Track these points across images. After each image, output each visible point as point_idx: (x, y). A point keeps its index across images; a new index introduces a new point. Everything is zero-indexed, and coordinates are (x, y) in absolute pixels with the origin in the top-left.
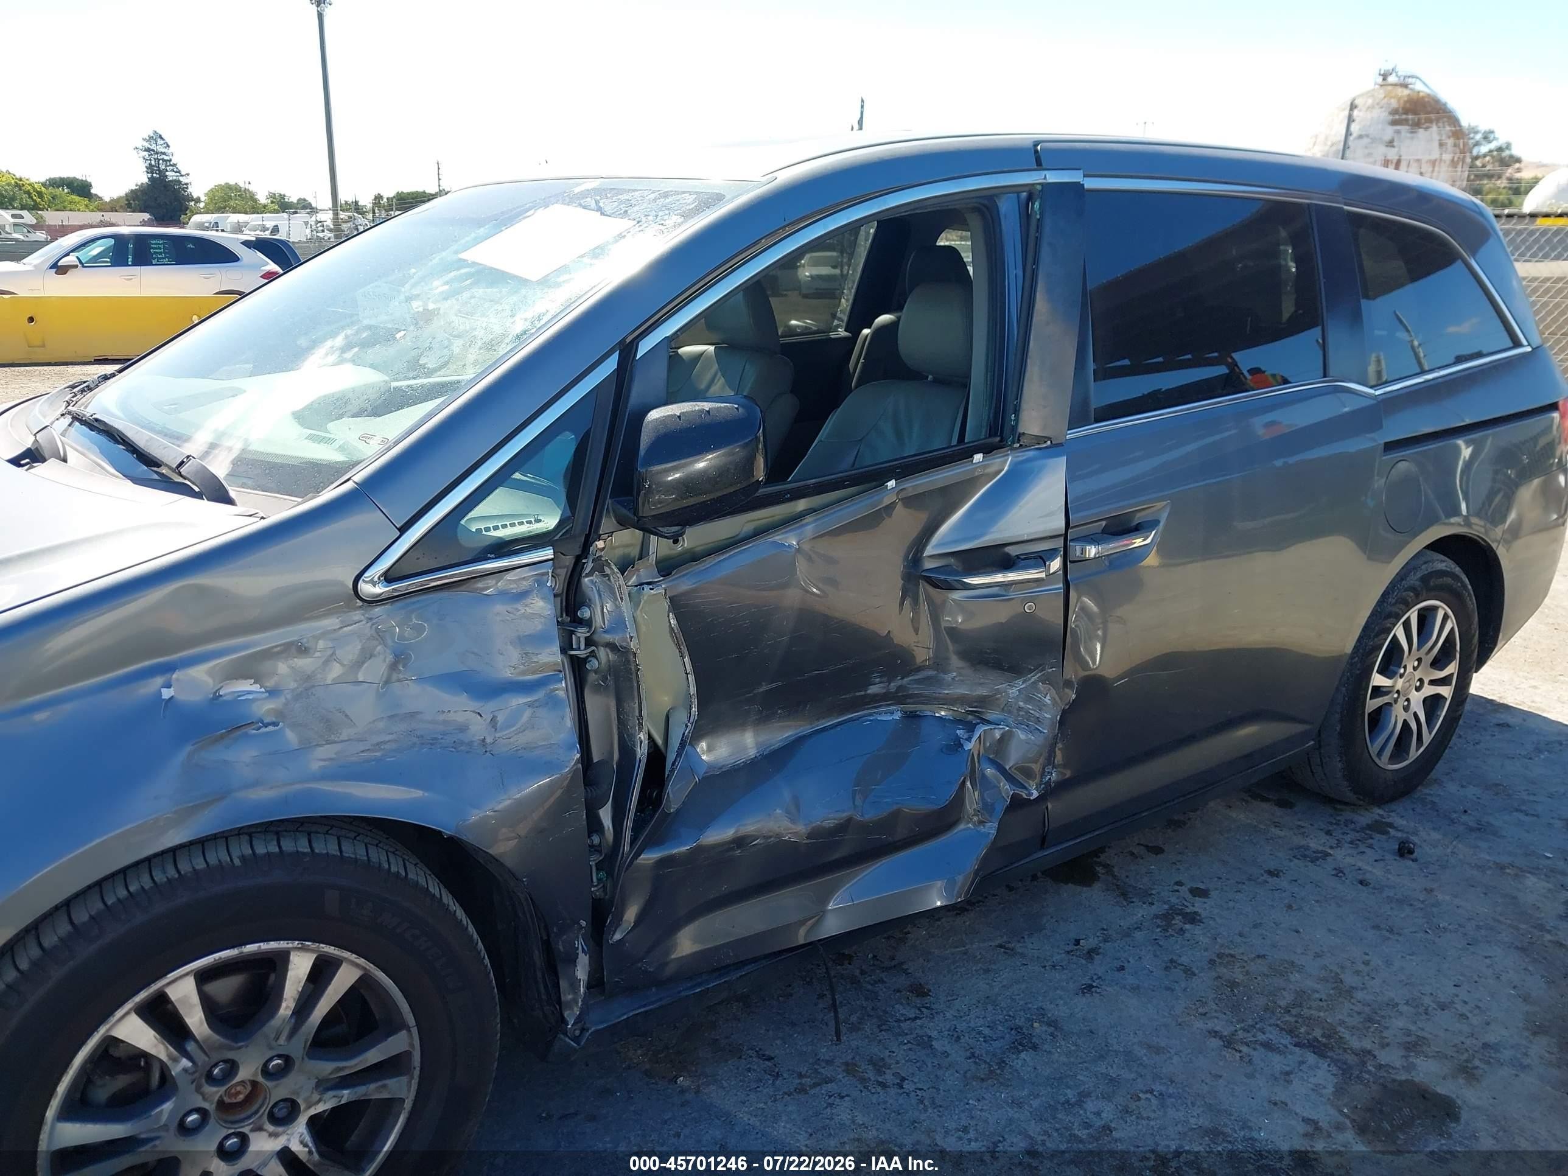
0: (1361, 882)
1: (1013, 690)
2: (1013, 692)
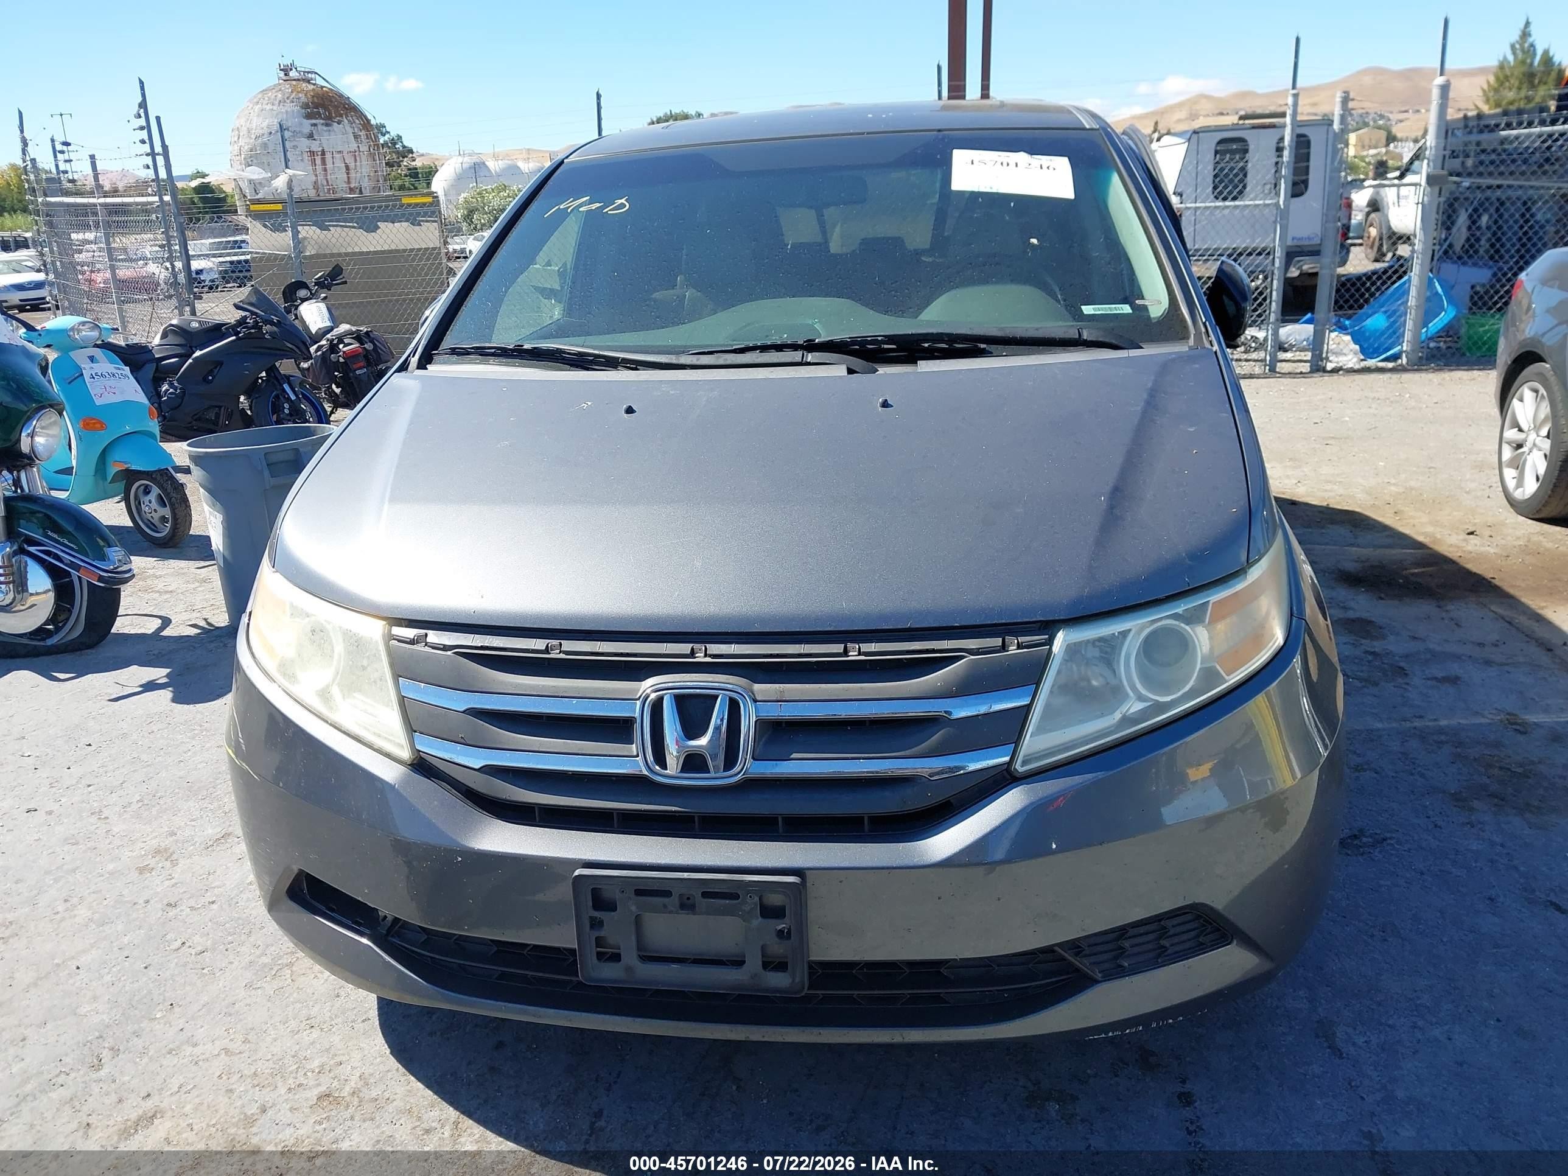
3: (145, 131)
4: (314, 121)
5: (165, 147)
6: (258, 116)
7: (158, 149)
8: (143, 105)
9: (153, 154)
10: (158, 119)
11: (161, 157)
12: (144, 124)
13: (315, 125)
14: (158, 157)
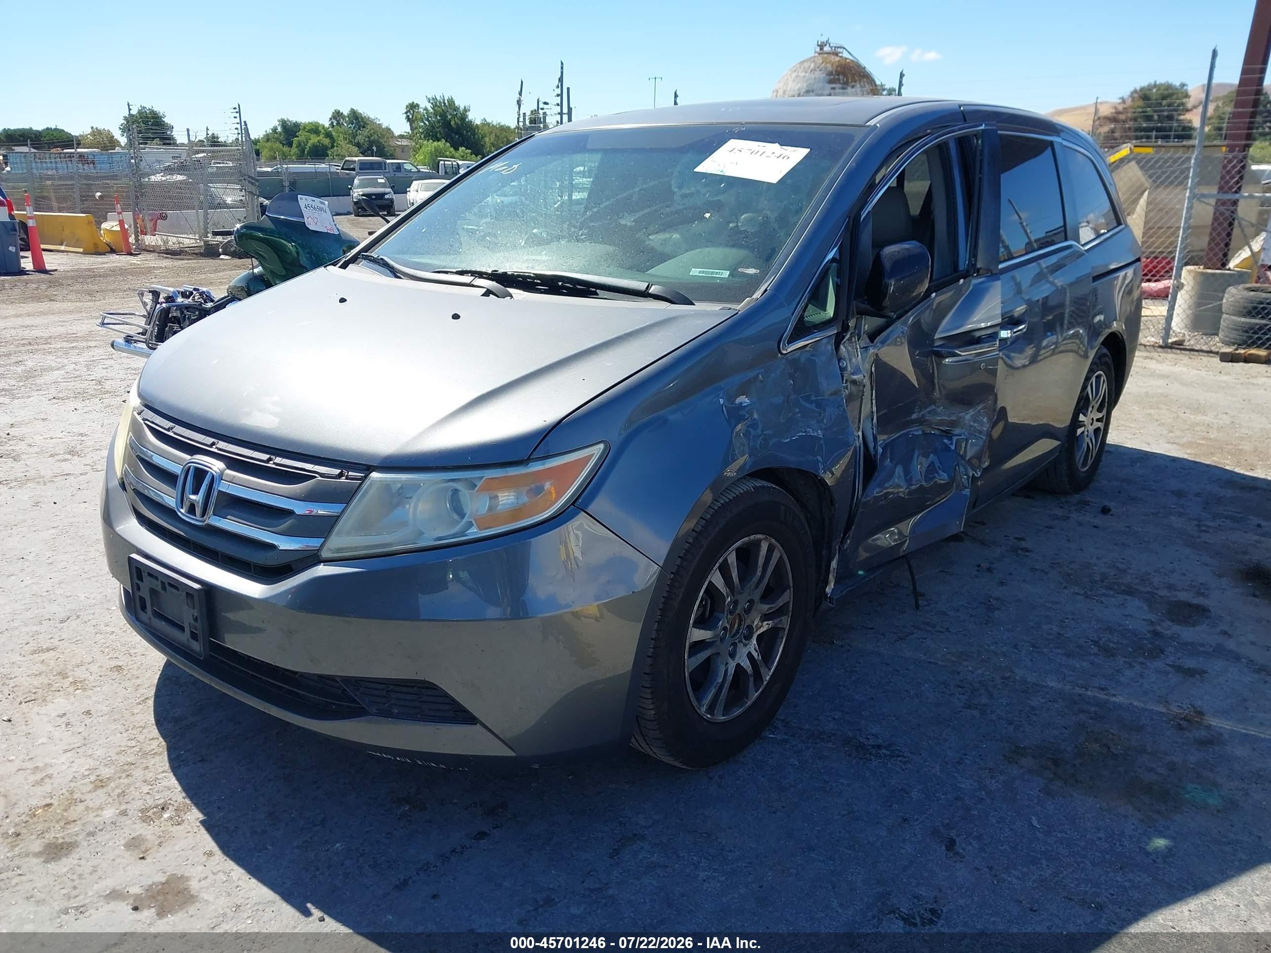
0: (1095, 527)
1: (968, 416)
2: (968, 417)
3: (559, 98)
4: (834, 86)
5: (570, 109)
6: (794, 81)
7: (565, 110)
8: (561, 80)
9: (561, 114)
10: (568, 89)
11: (567, 116)
12: (559, 93)
13: (834, 88)
14: (564, 116)
